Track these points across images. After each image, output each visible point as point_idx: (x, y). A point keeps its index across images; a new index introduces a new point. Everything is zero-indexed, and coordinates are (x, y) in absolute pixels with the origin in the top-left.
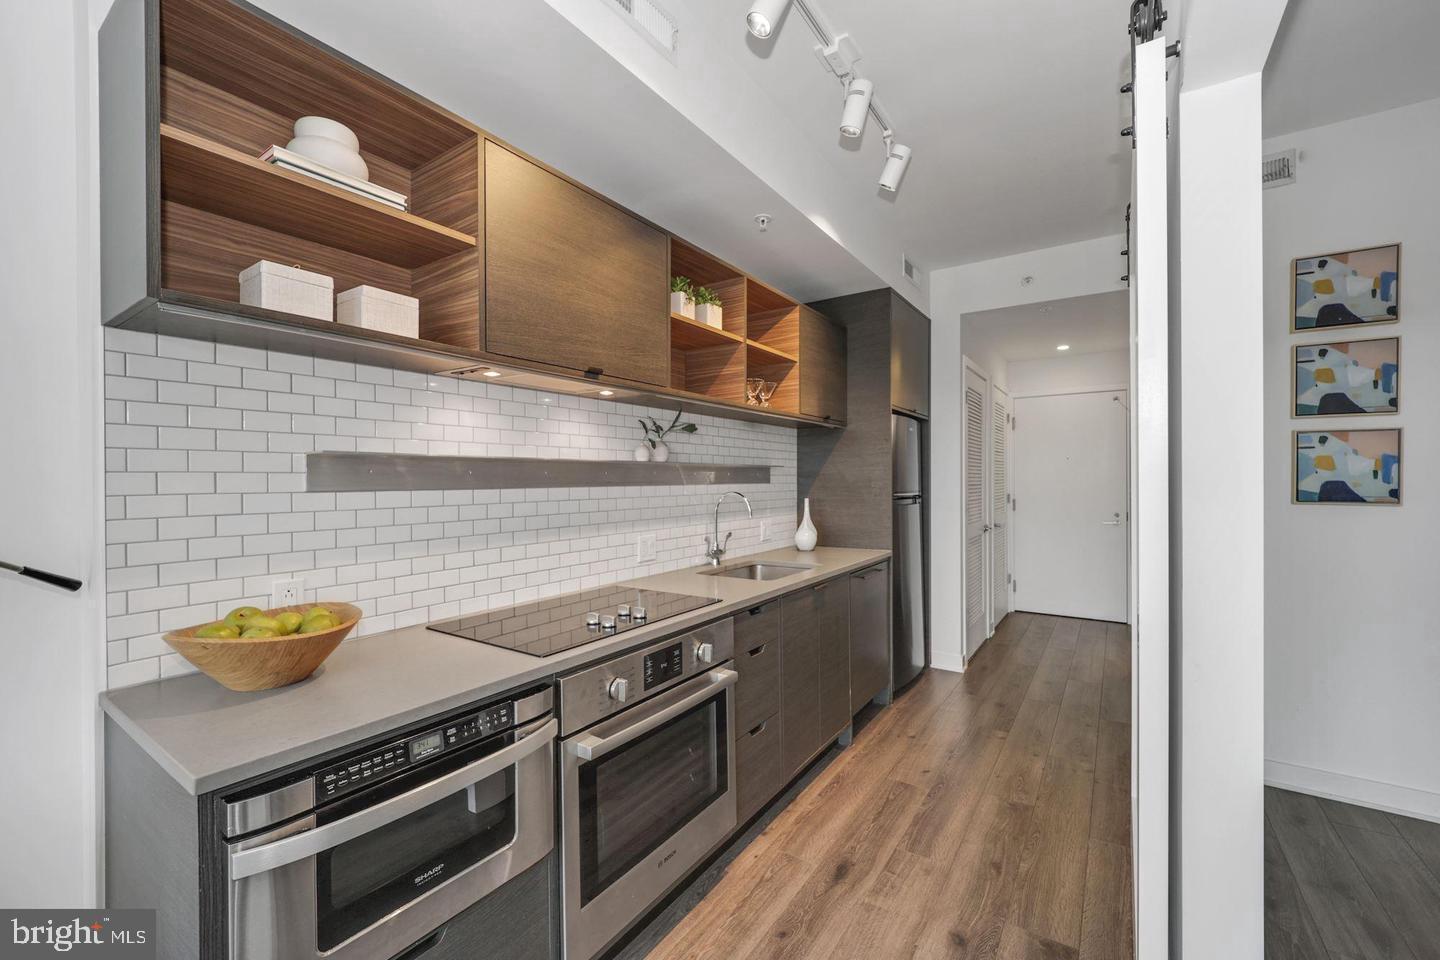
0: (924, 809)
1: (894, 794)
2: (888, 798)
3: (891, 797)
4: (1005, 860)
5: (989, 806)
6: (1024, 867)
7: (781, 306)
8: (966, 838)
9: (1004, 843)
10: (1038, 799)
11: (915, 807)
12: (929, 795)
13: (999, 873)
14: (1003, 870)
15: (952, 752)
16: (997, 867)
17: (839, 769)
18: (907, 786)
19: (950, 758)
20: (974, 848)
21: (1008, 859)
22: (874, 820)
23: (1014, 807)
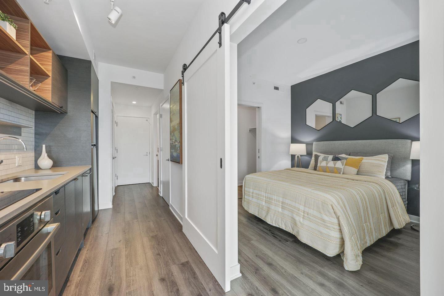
0: (127, 252)
1: (113, 254)
2: (112, 256)
3: (113, 255)
4: (159, 252)
5: (146, 240)
6: (165, 250)
7: (46, 48)
8: (146, 252)
9: (156, 247)
10: (157, 232)
11: (124, 253)
12: (126, 247)
13: (160, 256)
14: (161, 254)
15: (124, 232)
16: (159, 254)
17: (84, 257)
18: (116, 249)
19: (125, 234)
20: (150, 254)
21: (160, 251)
22: (112, 266)
23: (153, 237)
